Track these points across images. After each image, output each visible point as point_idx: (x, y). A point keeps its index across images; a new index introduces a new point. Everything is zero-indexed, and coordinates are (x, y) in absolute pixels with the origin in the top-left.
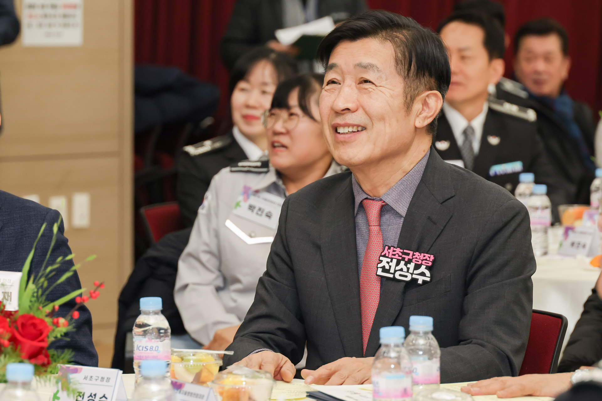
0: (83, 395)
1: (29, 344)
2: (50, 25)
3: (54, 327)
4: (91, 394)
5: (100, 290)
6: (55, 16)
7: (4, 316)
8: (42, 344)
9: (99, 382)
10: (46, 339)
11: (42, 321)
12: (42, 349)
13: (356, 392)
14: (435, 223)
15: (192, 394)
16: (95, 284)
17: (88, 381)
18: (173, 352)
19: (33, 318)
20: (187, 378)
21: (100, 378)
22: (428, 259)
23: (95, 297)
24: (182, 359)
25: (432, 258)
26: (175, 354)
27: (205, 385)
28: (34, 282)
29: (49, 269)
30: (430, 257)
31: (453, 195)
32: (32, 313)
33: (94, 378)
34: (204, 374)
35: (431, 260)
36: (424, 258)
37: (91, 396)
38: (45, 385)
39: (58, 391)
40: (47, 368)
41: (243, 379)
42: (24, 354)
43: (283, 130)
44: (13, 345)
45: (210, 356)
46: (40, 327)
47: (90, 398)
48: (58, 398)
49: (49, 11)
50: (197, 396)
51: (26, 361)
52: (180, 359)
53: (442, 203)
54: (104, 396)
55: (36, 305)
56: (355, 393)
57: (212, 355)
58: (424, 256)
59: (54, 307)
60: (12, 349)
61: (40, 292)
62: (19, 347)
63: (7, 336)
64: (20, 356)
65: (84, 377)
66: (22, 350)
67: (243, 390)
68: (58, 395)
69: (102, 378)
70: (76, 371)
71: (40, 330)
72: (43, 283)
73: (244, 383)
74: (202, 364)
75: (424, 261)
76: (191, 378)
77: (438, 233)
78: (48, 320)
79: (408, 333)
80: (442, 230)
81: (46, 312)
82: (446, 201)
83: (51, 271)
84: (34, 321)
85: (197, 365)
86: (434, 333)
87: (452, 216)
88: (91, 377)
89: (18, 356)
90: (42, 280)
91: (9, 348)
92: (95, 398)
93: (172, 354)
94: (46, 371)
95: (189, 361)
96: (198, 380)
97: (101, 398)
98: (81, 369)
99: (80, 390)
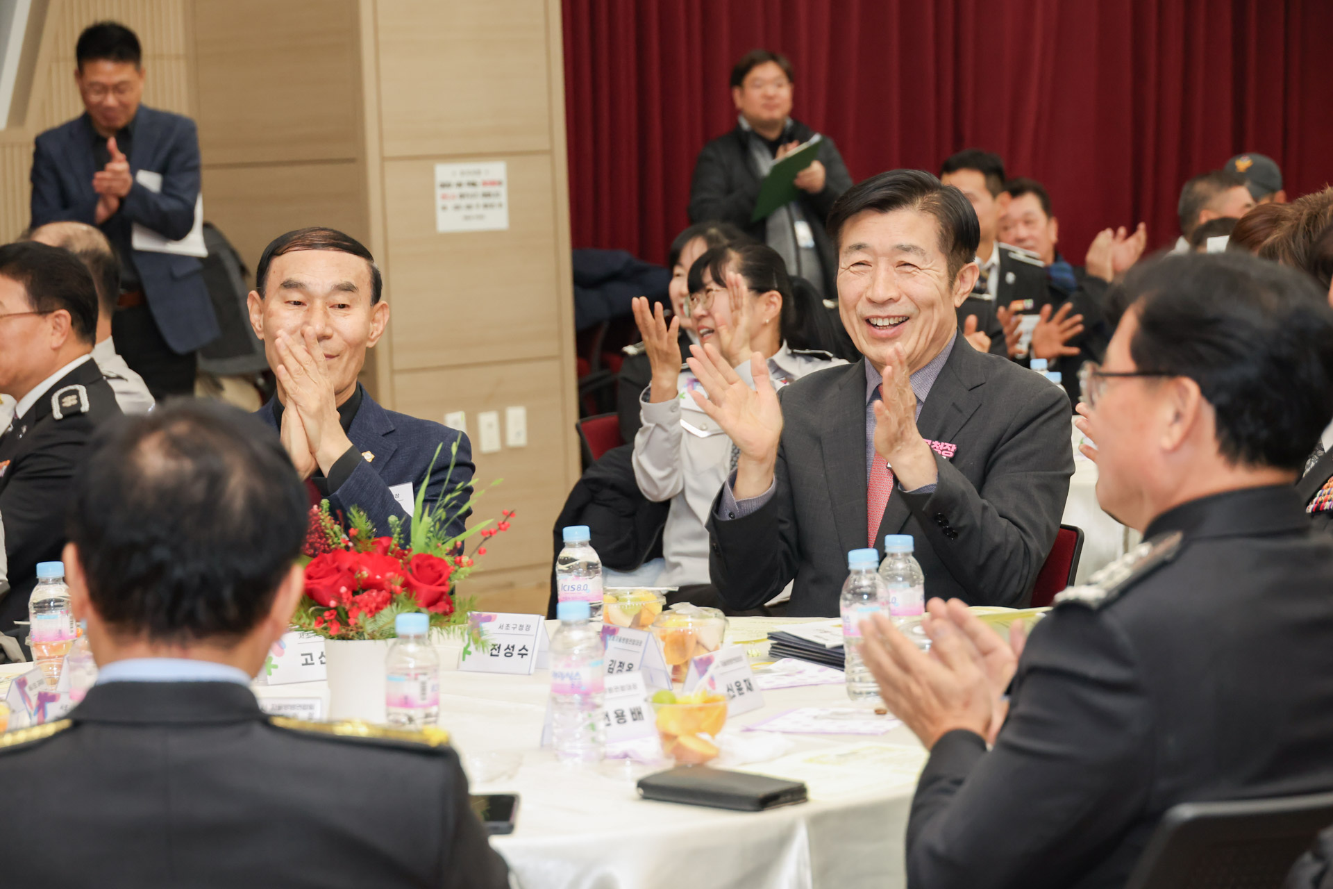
0: (499, 648)
1: (427, 590)
2: (469, 207)
3: (457, 567)
4: (509, 646)
5: (510, 520)
6: (473, 196)
7: (396, 557)
8: (442, 589)
9: (517, 631)
10: (447, 582)
11: (441, 561)
12: (443, 594)
13: (826, 630)
14: (960, 411)
15: (627, 640)
16: (504, 513)
17: (504, 631)
18: (605, 591)
19: (430, 557)
20: (622, 620)
21: (518, 626)
22: (949, 449)
23: (505, 529)
24: (618, 599)
25: (954, 447)
26: (609, 593)
27: (645, 629)
28: (429, 515)
29: (448, 497)
30: (951, 447)
31: (983, 382)
32: (429, 552)
33: (511, 626)
34: (644, 616)
35: (953, 450)
36: (945, 448)
37: (508, 648)
38: (449, 638)
39: (468, 645)
40: (450, 617)
41: (689, 619)
42: (420, 601)
43: (704, 313)
44: (406, 591)
45: (651, 594)
46: (440, 568)
47: (508, 651)
48: (469, 653)
49: (467, 190)
50: (634, 642)
51: (424, 609)
52: (615, 599)
53: (970, 390)
54: (524, 648)
55: (434, 541)
56: (825, 632)
57: (653, 592)
58: (945, 446)
59: (455, 543)
60: (405, 595)
61: (438, 526)
62: (414, 594)
63: (400, 580)
64: (417, 605)
65: (498, 626)
66: (417, 597)
67: (690, 633)
68: (469, 649)
69: (521, 626)
70: (489, 619)
71: (439, 571)
72: (441, 513)
73: (690, 624)
74: (640, 604)
75: (944, 452)
76: (628, 621)
77: (963, 422)
78: (449, 560)
79: (883, 556)
80: (969, 420)
81: (446, 550)
82: (975, 388)
83: (452, 500)
84: (431, 561)
85: (635, 605)
86: (914, 554)
87: (981, 405)
88: (508, 625)
89: (414, 604)
90: (441, 511)
91: (402, 595)
92: (513, 650)
93: (604, 594)
94: (449, 621)
95: (625, 600)
96: (637, 623)
97: (520, 650)
98: (496, 616)
99: (495, 642)
